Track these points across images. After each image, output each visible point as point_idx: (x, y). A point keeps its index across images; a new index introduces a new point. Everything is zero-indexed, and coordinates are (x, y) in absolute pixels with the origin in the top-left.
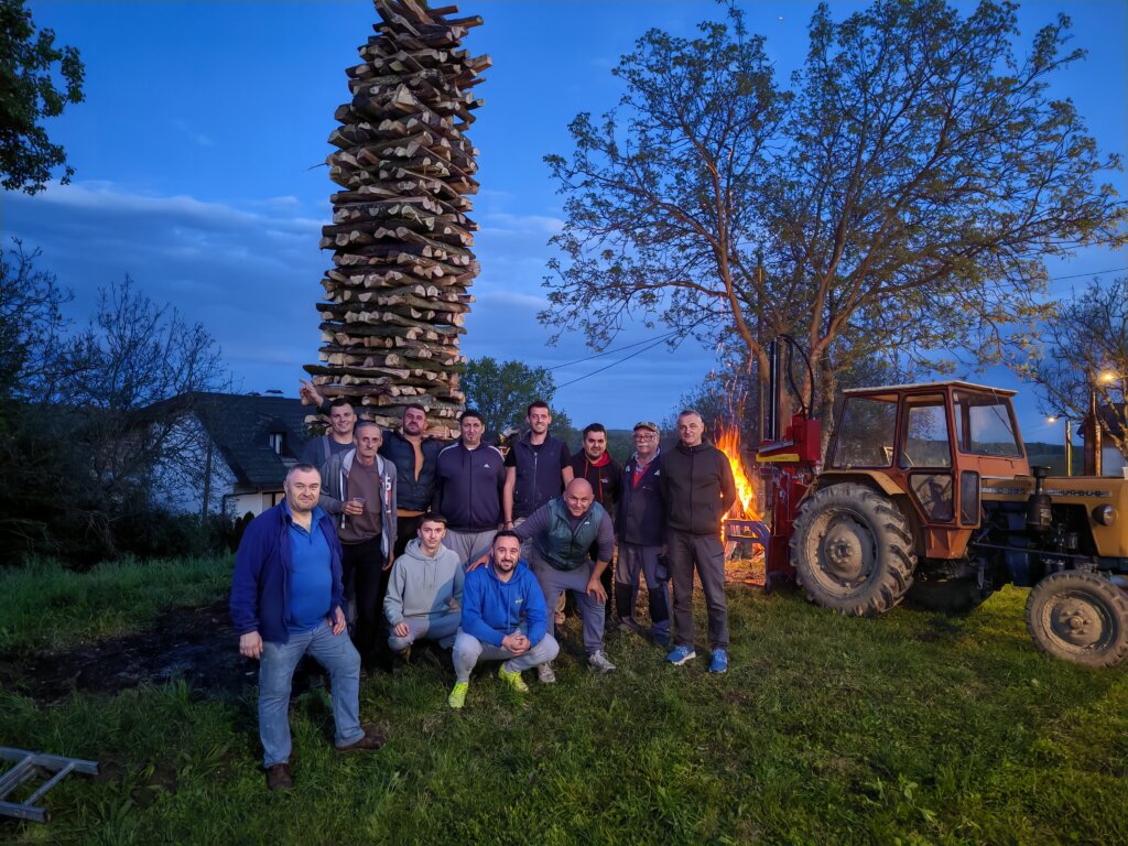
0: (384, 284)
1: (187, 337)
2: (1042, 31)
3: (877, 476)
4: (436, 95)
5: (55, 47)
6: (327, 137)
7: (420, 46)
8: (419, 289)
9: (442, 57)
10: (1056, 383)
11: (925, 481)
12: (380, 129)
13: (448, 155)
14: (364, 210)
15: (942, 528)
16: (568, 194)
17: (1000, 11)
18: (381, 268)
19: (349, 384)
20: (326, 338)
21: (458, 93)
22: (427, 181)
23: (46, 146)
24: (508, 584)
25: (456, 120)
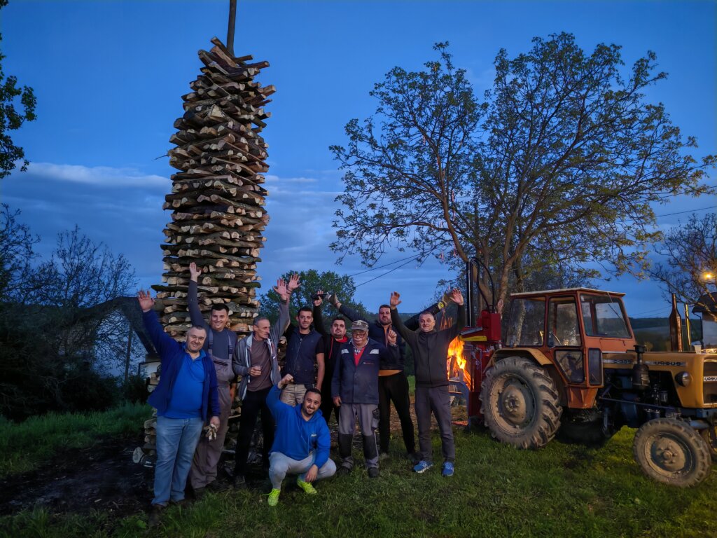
0: (202, 231)
1: (113, 263)
2: (638, 62)
3: (534, 352)
4: (237, 111)
5: (16, 87)
6: (169, 138)
7: (227, 80)
8: (226, 234)
9: (242, 87)
10: (673, 280)
11: (565, 356)
12: (201, 133)
13: (247, 148)
14: (191, 184)
15: (578, 387)
16: (346, 170)
17: (609, 50)
18: (200, 221)
19: (179, 297)
20: (166, 267)
21: (253, 109)
22: (231, 165)
23: (12, 148)
24: (308, 422)
25: (253, 126)
